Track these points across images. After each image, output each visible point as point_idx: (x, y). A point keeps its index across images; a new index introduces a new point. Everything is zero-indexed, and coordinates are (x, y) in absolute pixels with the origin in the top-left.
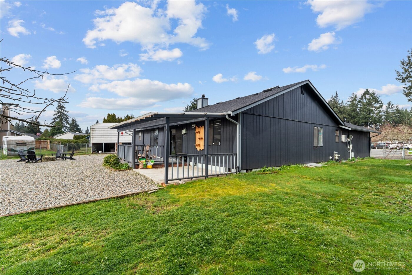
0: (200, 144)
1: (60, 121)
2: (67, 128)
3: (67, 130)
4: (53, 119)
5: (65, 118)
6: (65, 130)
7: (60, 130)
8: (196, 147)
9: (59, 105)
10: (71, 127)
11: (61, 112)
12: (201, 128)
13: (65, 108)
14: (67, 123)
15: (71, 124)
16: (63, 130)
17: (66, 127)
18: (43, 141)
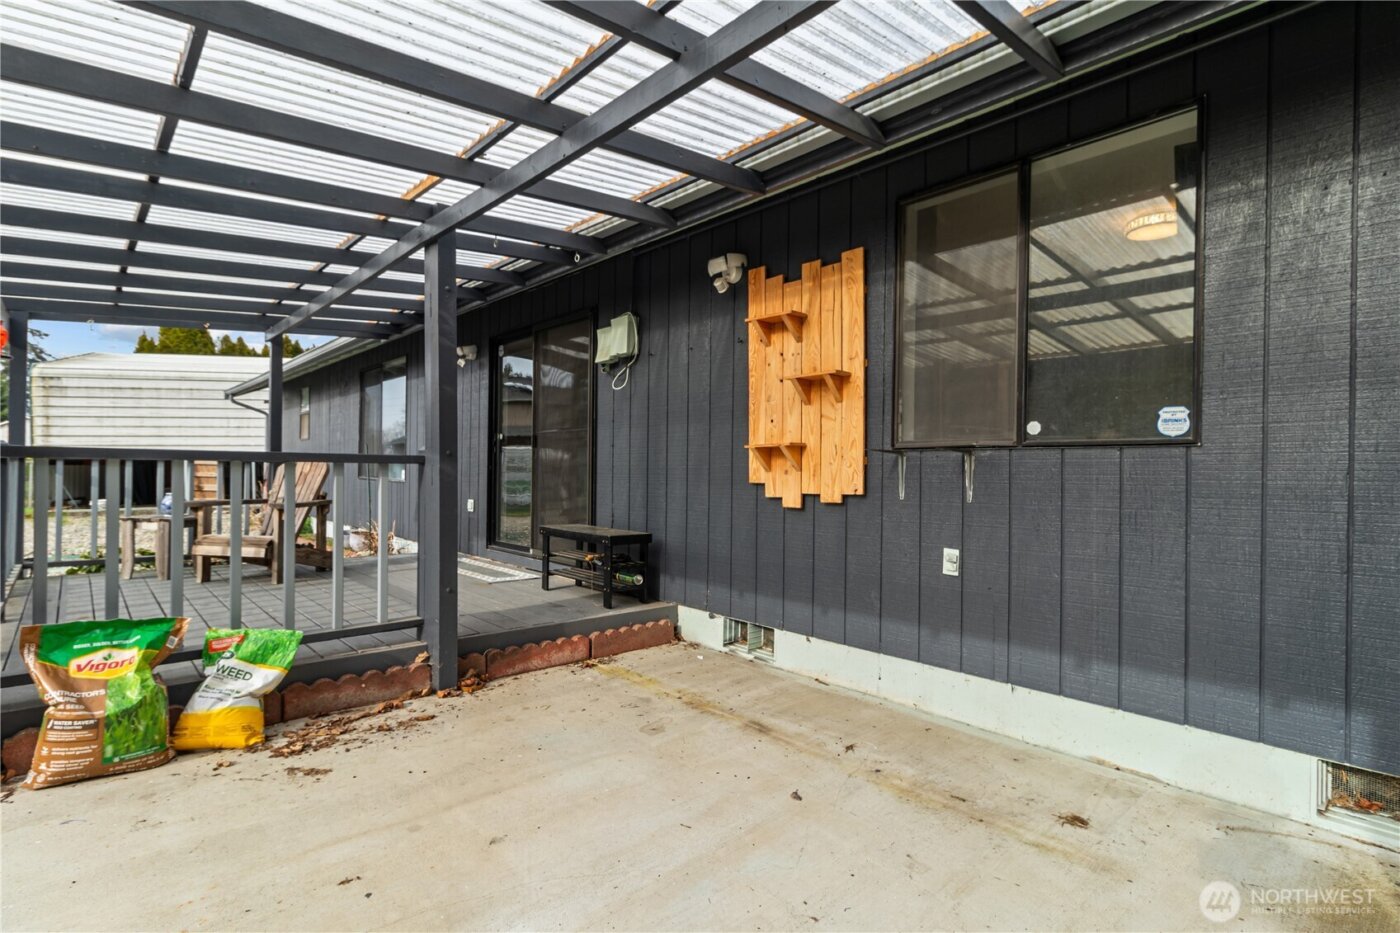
0: (811, 441)
8: (757, 471)
12: (817, 279)
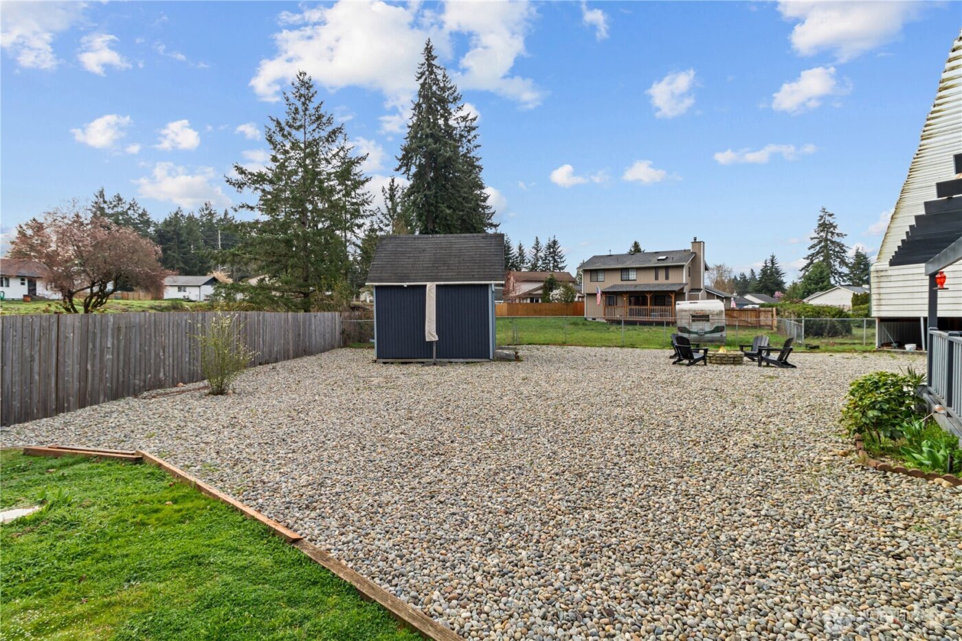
1: (824, 260)
2: (842, 277)
3: (844, 281)
4: (807, 258)
5: (838, 252)
6: (836, 282)
7: (823, 282)
9: (821, 222)
10: (852, 272)
11: (826, 240)
13: (835, 227)
14: (843, 262)
15: (854, 264)
16: (833, 282)
17: (840, 273)
18: (765, 311)
